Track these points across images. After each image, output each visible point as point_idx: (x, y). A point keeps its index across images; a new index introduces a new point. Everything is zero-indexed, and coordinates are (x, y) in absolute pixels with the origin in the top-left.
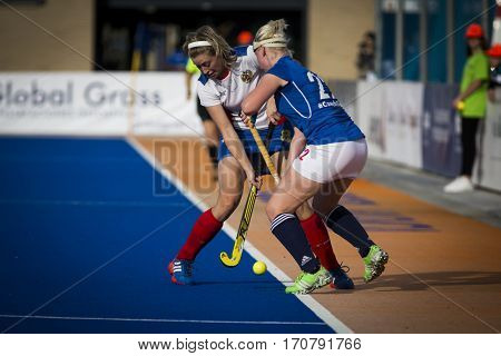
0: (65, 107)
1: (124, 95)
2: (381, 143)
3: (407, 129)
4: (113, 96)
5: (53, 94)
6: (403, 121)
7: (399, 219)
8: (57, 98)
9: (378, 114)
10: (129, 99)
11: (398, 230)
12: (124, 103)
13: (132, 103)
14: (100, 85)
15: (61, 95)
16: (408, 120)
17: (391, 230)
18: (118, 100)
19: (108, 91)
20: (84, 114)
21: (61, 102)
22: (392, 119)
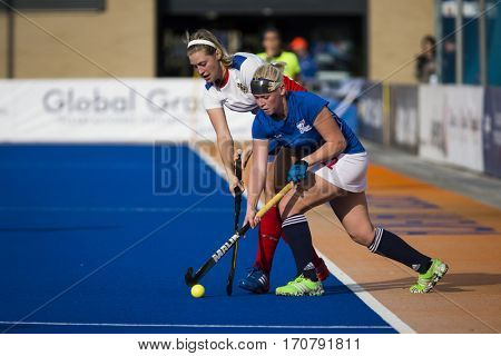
0: (127, 114)
1: (186, 101)
2: (443, 147)
3: (469, 133)
4: (176, 102)
5: (116, 101)
6: (464, 125)
7: (463, 222)
8: (120, 105)
9: (439, 118)
10: (191, 105)
11: (462, 233)
12: (188, 109)
13: (195, 109)
14: (162, 92)
15: (123, 101)
16: (469, 124)
17: (455, 233)
18: (181, 106)
19: (170, 98)
20: (147, 120)
21: (123, 109)
22: (453, 123)
